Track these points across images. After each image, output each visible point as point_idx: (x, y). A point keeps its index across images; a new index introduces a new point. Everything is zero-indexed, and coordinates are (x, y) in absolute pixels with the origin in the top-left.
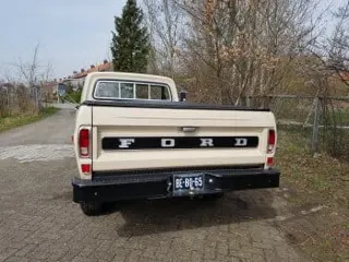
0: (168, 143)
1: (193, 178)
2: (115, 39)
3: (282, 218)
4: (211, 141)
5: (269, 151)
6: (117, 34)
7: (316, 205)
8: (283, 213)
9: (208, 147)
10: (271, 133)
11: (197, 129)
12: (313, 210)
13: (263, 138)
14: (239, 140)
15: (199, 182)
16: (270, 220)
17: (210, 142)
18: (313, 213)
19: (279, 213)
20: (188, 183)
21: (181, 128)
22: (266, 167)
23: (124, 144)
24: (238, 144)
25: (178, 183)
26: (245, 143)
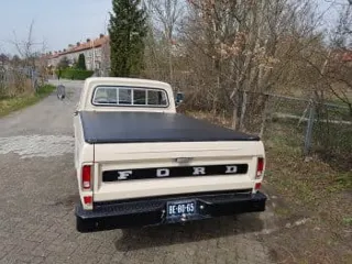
0: (163, 172)
1: (186, 205)
2: (112, 19)
3: (268, 232)
4: (203, 169)
5: (257, 177)
6: (114, 15)
7: (302, 217)
8: (269, 226)
9: (200, 175)
10: (260, 161)
11: (190, 159)
12: (298, 223)
13: (252, 165)
14: (229, 168)
15: (191, 208)
16: (256, 234)
17: (203, 171)
18: (298, 227)
19: (265, 225)
20: (180, 209)
21: (176, 160)
22: (254, 191)
23: (123, 175)
24: (229, 171)
25: (172, 210)
26: (235, 170)
